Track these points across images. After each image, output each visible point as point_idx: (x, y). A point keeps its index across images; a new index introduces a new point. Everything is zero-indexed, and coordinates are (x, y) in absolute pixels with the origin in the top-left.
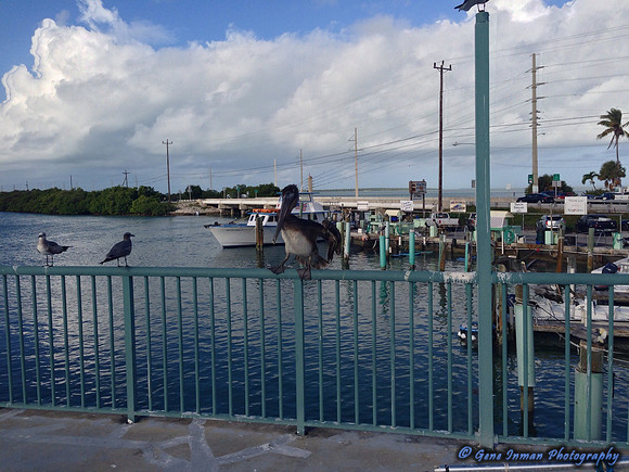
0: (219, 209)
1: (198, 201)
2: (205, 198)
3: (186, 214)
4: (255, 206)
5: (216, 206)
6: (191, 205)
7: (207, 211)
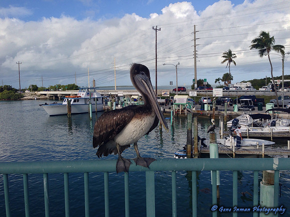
0: (47, 96)
1: (36, 92)
2: (39, 91)
3: (29, 99)
4: (66, 95)
5: (45, 95)
6: (32, 95)
7: (40, 97)
